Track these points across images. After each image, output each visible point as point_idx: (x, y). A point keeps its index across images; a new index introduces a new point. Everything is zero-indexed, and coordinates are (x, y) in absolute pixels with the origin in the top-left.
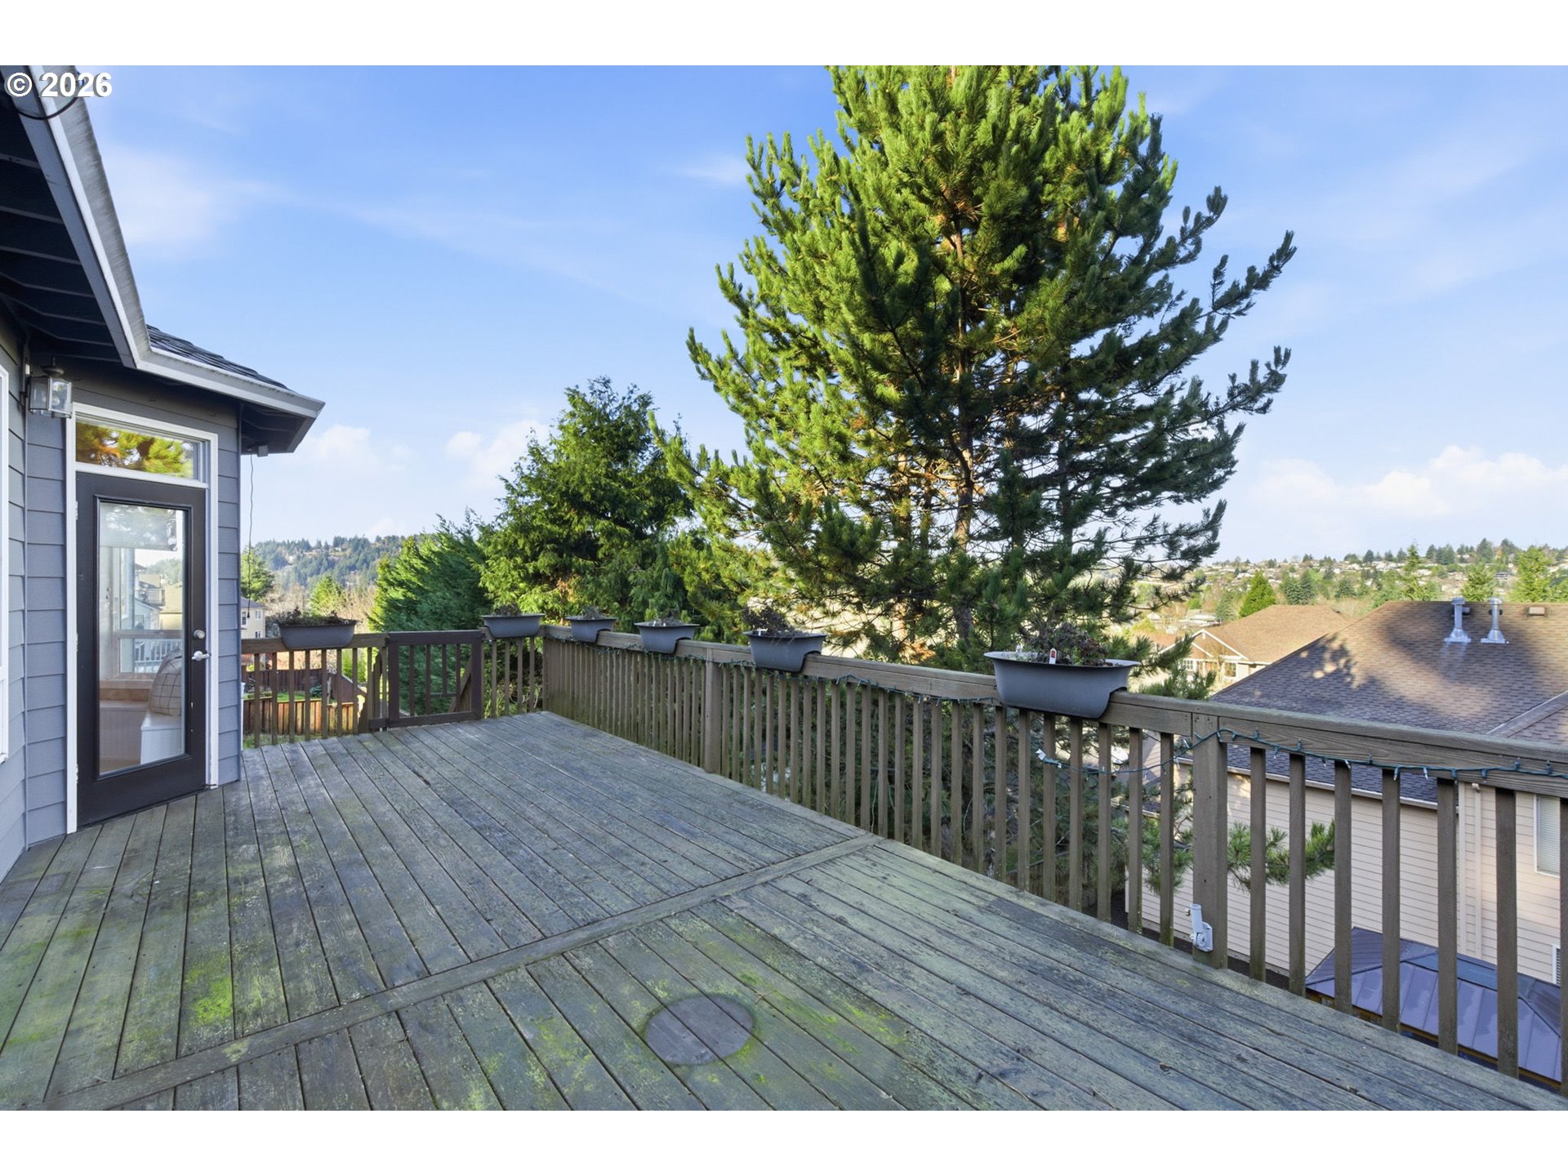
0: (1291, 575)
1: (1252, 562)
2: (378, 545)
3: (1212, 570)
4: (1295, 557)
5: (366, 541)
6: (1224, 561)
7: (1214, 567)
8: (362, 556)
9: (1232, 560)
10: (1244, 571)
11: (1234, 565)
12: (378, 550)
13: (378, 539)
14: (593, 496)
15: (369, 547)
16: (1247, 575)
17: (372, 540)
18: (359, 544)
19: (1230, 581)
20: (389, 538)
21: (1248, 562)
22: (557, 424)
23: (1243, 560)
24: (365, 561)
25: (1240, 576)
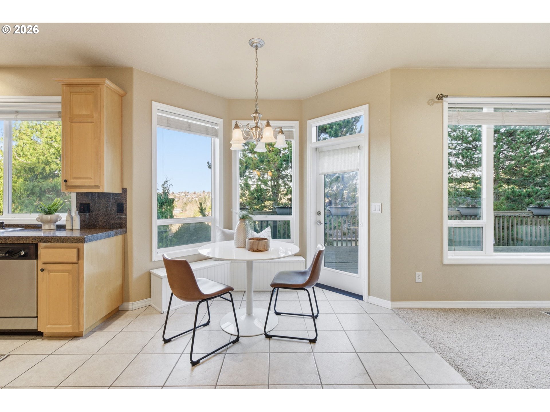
0: (200, 196)
1: (190, 192)
3: (178, 195)
4: (201, 191)
6: (181, 192)
7: (179, 194)
9: (184, 192)
10: (187, 195)
11: (184, 193)
16: (188, 196)
19: (183, 198)
21: (188, 192)
23: (187, 192)
25: (186, 197)
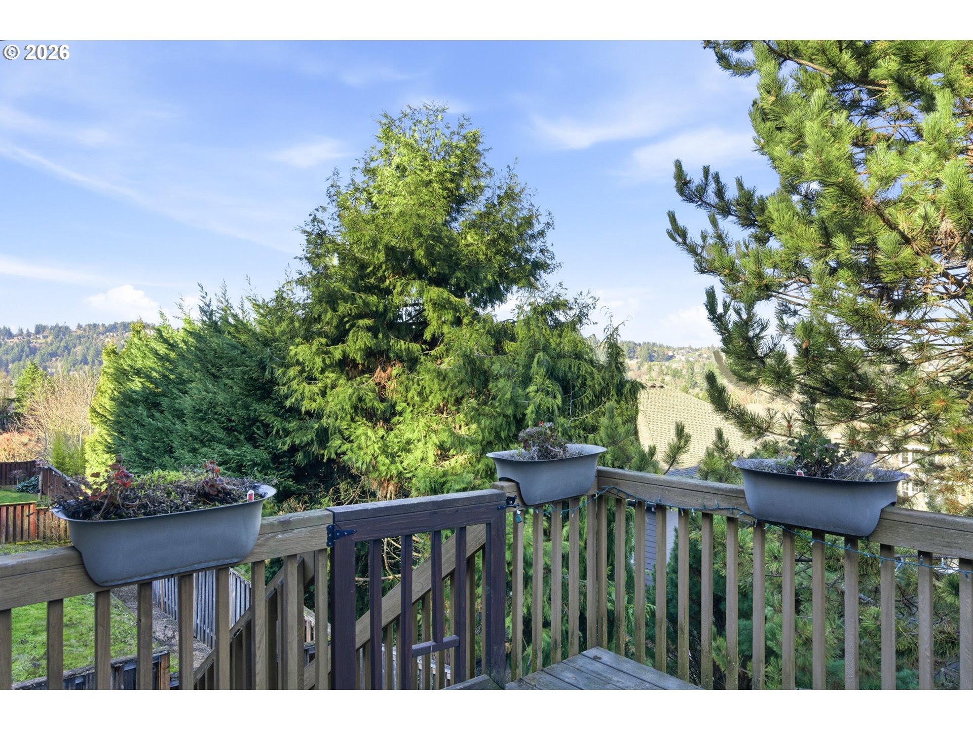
2: (79, 332)
5: (67, 328)
8: (63, 344)
12: (79, 337)
13: (79, 327)
14: (429, 253)
15: (70, 335)
17: (73, 328)
18: (61, 331)
20: (90, 325)
22: (362, 165)
24: (66, 348)
